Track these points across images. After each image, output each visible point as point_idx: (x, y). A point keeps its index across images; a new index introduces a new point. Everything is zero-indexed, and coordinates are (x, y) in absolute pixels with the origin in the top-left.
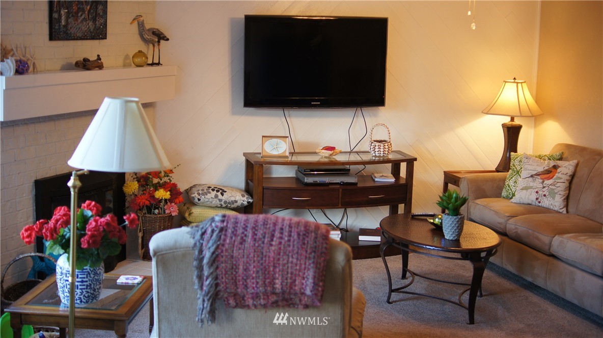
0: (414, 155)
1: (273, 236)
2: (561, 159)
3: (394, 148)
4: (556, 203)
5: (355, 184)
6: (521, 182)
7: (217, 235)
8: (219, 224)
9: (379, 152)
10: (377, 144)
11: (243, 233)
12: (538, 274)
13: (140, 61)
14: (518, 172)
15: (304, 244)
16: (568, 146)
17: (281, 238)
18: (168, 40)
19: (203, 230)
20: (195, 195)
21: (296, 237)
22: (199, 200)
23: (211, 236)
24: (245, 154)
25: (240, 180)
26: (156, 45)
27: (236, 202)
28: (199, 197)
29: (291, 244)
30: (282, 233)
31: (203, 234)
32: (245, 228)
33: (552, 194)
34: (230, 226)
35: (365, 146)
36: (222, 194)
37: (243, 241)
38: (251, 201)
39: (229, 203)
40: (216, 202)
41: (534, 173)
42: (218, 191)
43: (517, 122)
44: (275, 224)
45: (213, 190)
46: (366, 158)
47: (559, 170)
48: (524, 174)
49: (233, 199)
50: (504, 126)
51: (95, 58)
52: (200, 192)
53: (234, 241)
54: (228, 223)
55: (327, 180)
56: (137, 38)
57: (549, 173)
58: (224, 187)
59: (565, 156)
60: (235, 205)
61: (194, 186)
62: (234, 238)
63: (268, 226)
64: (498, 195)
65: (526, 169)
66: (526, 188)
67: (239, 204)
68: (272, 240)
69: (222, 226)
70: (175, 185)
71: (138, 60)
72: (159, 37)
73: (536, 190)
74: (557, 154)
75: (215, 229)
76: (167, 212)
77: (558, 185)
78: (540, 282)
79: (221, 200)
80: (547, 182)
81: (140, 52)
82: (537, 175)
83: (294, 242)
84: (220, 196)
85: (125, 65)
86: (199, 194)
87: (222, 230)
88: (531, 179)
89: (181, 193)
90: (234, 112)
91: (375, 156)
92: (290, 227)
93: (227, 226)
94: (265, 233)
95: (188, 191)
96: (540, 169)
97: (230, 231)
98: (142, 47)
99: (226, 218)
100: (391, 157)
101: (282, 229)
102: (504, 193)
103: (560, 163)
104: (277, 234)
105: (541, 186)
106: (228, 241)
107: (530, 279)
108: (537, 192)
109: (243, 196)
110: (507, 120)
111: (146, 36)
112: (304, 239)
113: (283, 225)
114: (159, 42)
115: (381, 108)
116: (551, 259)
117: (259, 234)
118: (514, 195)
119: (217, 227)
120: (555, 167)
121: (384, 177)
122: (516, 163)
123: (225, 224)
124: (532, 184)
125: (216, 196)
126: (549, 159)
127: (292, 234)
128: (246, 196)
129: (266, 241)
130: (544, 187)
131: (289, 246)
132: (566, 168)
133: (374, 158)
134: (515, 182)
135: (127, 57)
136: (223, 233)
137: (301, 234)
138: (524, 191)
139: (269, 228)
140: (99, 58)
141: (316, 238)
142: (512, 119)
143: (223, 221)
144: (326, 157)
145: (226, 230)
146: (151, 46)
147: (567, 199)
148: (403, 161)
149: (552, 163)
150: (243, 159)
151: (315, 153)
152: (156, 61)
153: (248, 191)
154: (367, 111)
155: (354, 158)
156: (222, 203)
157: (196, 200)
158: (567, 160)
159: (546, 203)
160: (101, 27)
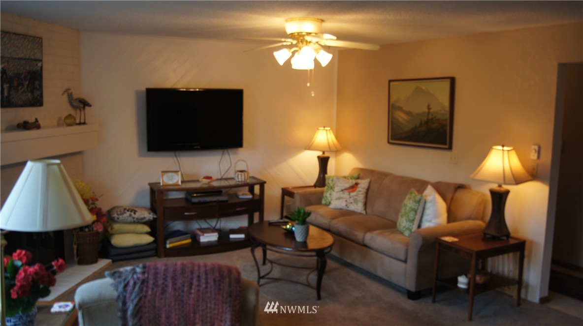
0: (264, 179)
1: (191, 284)
2: (358, 178)
3: (251, 175)
4: (358, 207)
5: (226, 201)
6: (335, 195)
7: (139, 287)
8: (140, 276)
9: (241, 178)
10: (240, 173)
11: (163, 283)
12: (355, 258)
13: (69, 121)
14: (331, 188)
15: (220, 289)
16: (362, 170)
17: (199, 286)
18: (90, 106)
19: (126, 282)
20: (115, 215)
21: (212, 283)
22: (118, 218)
23: (134, 288)
24: (150, 184)
25: (147, 202)
26: (82, 110)
27: (145, 218)
28: (118, 217)
29: (209, 290)
30: (199, 281)
31: (126, 286)
32: (165, 279)
33: (356, 201)
34: (151, 277)
35: (231, 174)
36: (135, 213)
37: (164, 292)
38: (155, 217)
39: (140, 219)
40: (130, 219)
41: (343, 188)
42: (131, 211)
43: (326, 155)
44: (192, 272)
45: (128, 211)
46: (232, 183)
47: (359, 186)
48: (337, 189)
49: (142, 216)
50: (319, 157)
51: (34, 120)
52: (119, 213)
53: (156, 292)
54: (148, 274)
55: (208, 199)
56: (67, 105)
57: (353, 187)
58: (136, 207)
59: (361, 176)
60: (144, 220)
61: (114, 208)
62: (155, 289)
63: (186, 275)
64: (319, 203)
65: (337, 186)
66: (339, 199)
67: (147, 219)
68: (191, 288)
69: (144, 278)
70: (100, 209)
71: (68, 121)
72: (84, 104)
73: (346, 199)
74: (356, 175)
75: (138, 281)
76: (95, 229)
77: (360, 195)
78: (357, 263)
79: (134, 218)
80: (353, 194)
81: (70, 115)
82: (346, 189)
83: (211, 288)
84: (133, 215)
85: (59, 125)
86: (118, 214)
87: (143, 282)
88: (341, 192)
89: (104, 215)
90: (141, 155)
91: (239, 181)
92: (206, 274)
93: (148, 277)
94: (184, 282)
95: (110, 212)
96: (347, 186)
97: (151, 282)
98: (71, 111)
99: (147, 269)
100: (248, 181)
101: (199, 277)
102: (323, 202)
103: (359, 181)
104: (195, 282)
105: (348, 196)
106: (150, 292)
107: (349, 261)
108: (346, 201)
109: (150, 214)
110: (320, 154)
111: (74, 104)
112: (220, 285)
113: (199, 273)
114: (84, 108)
115: (240, 150)
116: (364, 248)
117: (179, 283)
118: (330, 203)
119: (138, 279)
120: (357, 184)
121: (245, 195)
122: (330, 181)
123: (146, 275)
124: (342, 196)
125: (130, 215)
126: (351, 179)
127: (209, 281)
128: (152, 214)
129: (186, 289)
130: (350, 197)
131: (207, 292)
132: (364, 184)
133: (238, 183)
134: (330, 194)
135: (60, 119)
136: (145, 284)
137: (217, 279)
138: (338, 201)
139: (188, 276)
140: (37, 120)
141: (230, 283)
142: (324, 153)
143: (143, 273)
144: (206, 184)
145: (148, 282)
146: (78, 111)
147: (365, 204)
148: (257, 184)
149: (354, 182)
150: (148, 187)
151: (198, 181)
152: (82, 121)
153: (153, 209)
154: (231, 151)
155: (224, 183)
156: (135, 219)
157: (116, 219)
158: (362, 179)
159: (352, 207)
160: (39, 97)
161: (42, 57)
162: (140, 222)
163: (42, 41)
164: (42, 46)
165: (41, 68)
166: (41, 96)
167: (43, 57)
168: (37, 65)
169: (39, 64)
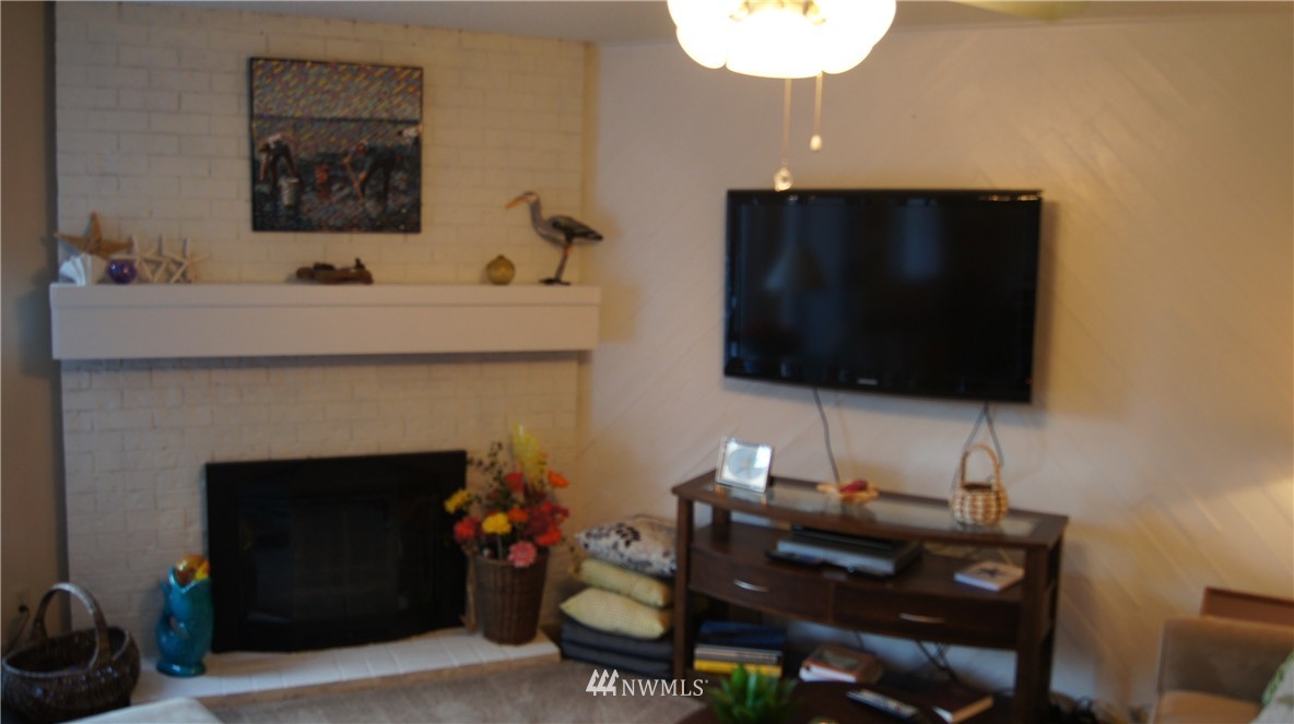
13: (497, 274)
18: (599, 238)
27: (649, 563)
38: (674, 567)
39: (637, 563)
40: (614, 556)
45: (618, 532)
52: (595, 532)
55: (821, 555)
67: (655, 567)
71: (495, 272)
72: (571, 232)
76: (511, 557)
81: (501, 258)
84: (621, 546)
114: (568, 242)
121: (992, 579)
125: (615, 546)
128: (672, 557)
140: (360, 265)
156: (626, 560)
160: (404, 211)
161: (421, 112)
162: (639, 568)
163: (421, 76)
164: (421, 88)
165: (417, 142)
166: (416, 206)
167: (425, 113)
168: (400, 133)
169: (410, 132)
